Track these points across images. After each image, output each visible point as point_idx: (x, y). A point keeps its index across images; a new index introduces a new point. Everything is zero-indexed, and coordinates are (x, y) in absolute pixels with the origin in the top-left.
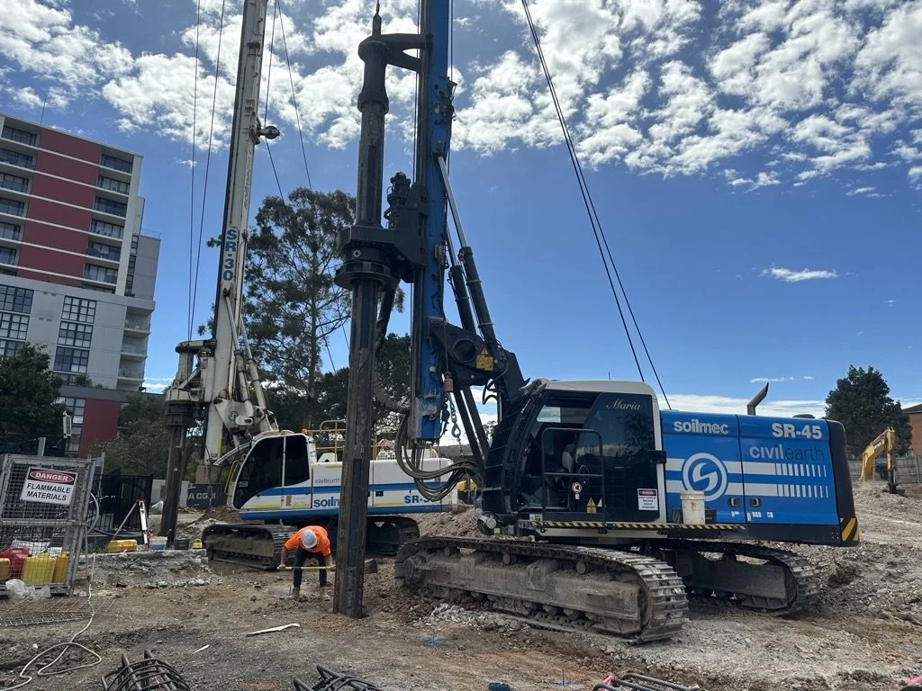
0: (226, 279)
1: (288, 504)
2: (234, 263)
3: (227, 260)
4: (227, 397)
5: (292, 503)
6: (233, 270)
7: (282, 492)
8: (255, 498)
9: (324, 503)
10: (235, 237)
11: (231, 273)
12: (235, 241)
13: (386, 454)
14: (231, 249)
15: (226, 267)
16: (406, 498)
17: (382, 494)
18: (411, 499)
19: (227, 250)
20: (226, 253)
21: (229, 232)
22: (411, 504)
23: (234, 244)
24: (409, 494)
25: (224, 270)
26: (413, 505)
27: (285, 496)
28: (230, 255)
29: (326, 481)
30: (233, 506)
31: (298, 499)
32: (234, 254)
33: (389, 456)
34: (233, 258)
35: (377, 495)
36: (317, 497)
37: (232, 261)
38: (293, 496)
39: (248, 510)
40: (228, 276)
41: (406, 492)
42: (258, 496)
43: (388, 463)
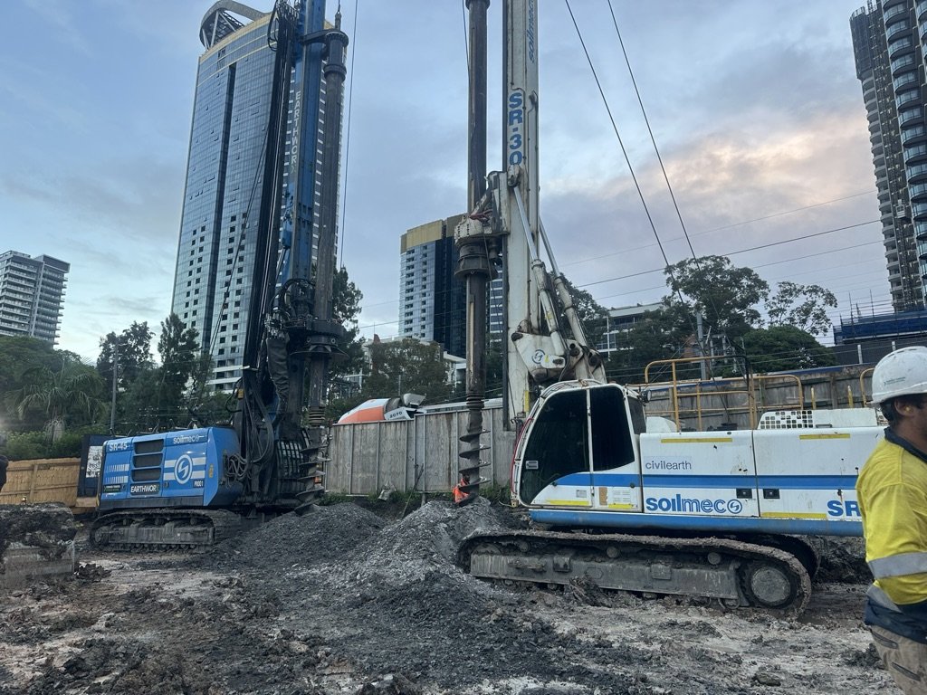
0: (512, 163)
1: (603, 501)
2: (522, 140)
3: (512, 139)
4: (531, 331)
5: (610, 500)
6: (521, 149)
7: (591, 481)
8: (550, 487)
9: (665, 505)
10: (519, 101)
11: (519, 153)
12: (521, 108)
13: (778, 418)
14: (516, 121)
15: (512, 147)
16: (830, 504)
17: (775, 495)
18: (843, 507)
19: (511, 123)
20: (510, 128)
21: (512, 99)
22: (844, 517)
23: (519, 112)
24: (838, 498)
25: (510, 151)
26: (848, 519)
27: (597, 488)
28: (516, 129)
29: (664, 465)
30: (518, 498)
31: (618, 493)
32: (520, 126)
33: (784, 422)
34: (520, 132)
35: (766, 495)
36: (651, 492)
37: (519, 136)
38: (609, 488)
39: (542, 507)
40: (516, 159)
41: (831, 494)
42: (555, 485)
43: (786, 437)
